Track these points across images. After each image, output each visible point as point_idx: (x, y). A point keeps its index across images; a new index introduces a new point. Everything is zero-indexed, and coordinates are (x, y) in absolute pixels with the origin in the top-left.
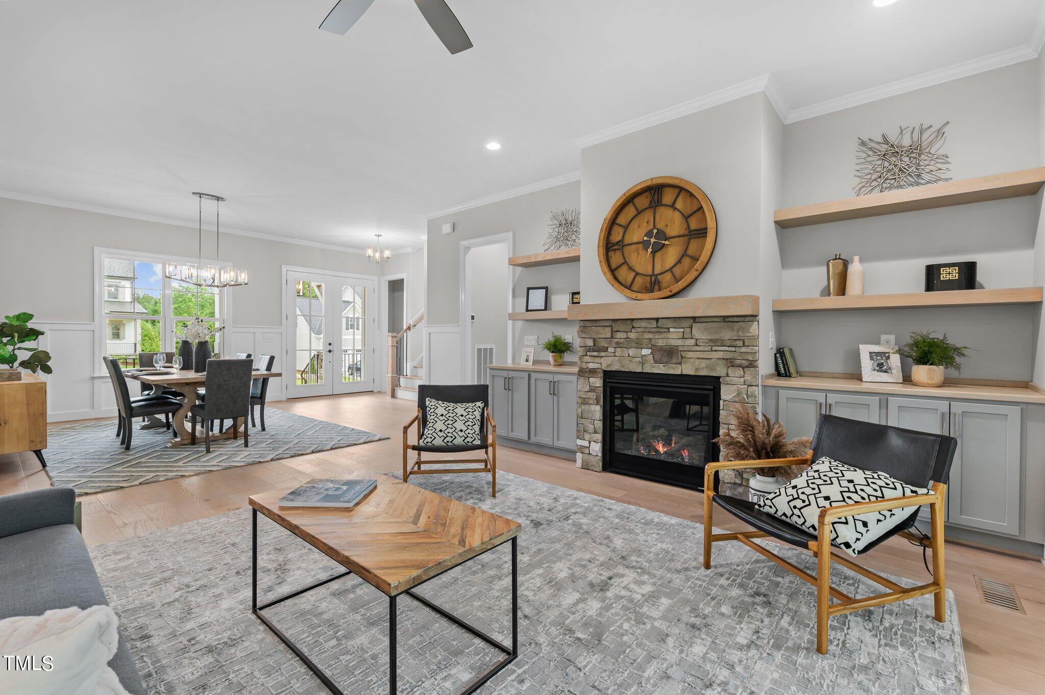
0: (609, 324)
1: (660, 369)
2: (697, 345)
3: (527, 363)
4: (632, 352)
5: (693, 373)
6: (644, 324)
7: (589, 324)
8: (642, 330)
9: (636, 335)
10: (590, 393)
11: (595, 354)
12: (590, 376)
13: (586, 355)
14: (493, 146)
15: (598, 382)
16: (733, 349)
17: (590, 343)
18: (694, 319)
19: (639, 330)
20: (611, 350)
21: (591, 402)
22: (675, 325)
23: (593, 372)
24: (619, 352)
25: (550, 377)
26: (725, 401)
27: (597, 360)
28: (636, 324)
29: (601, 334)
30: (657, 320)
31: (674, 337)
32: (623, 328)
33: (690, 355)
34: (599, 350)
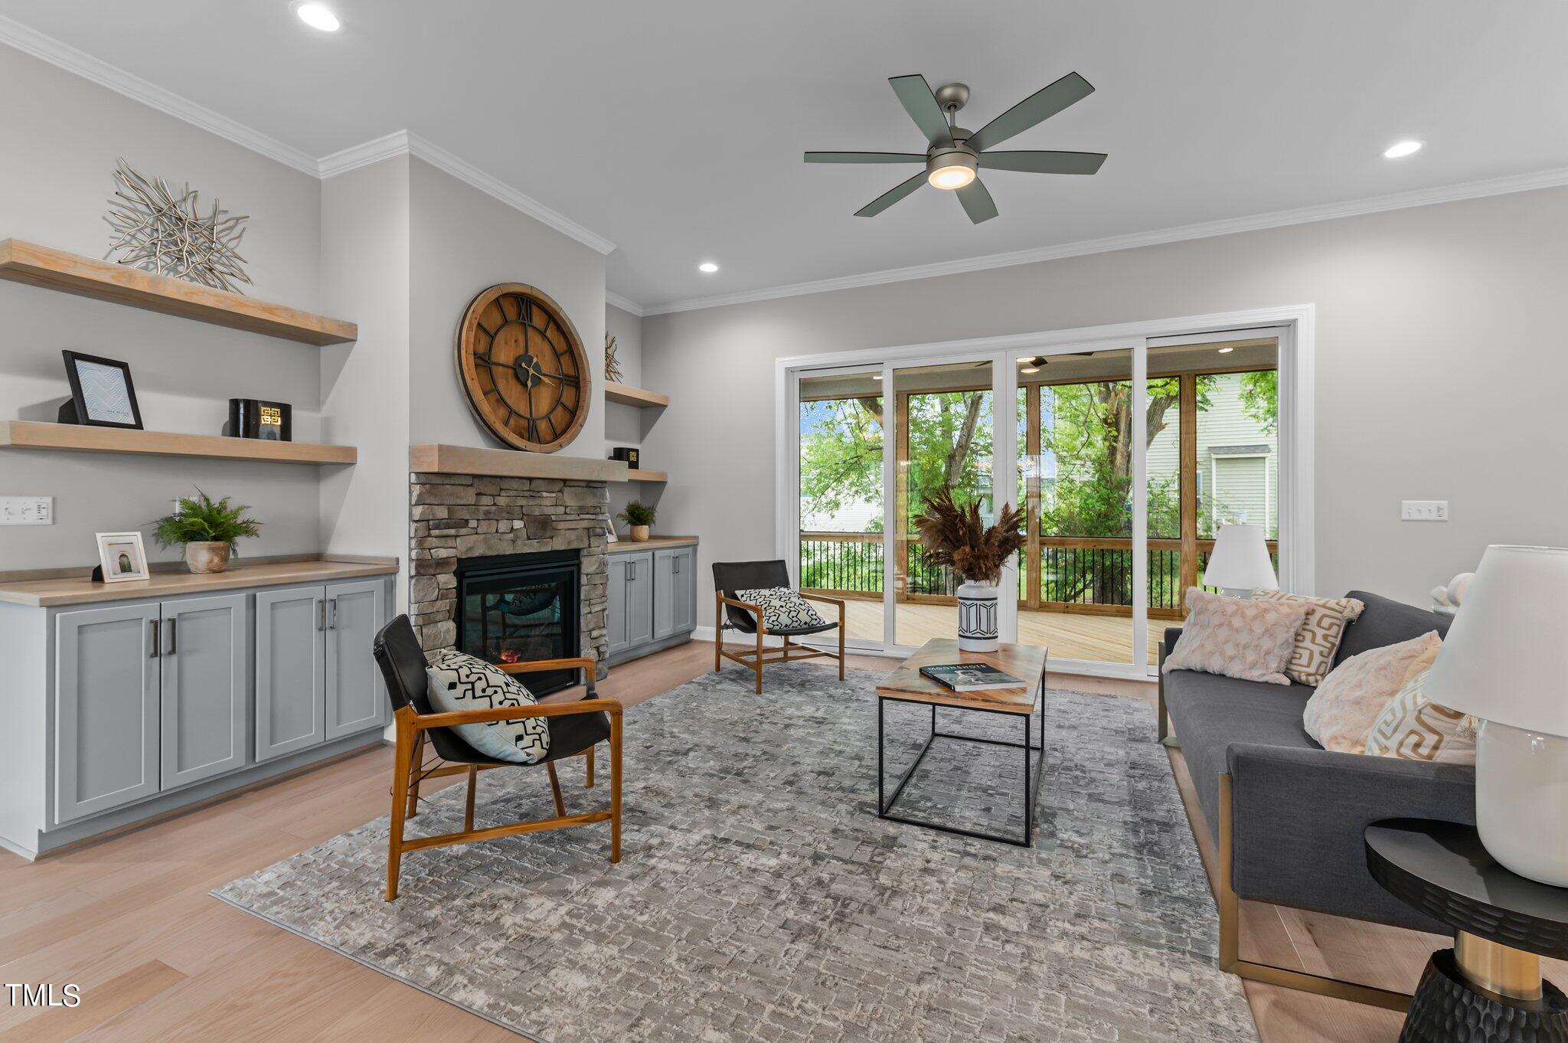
0: (469, 481)
1: (533, 547)
2: (566, 513)
3: (127, 577)
4: (503, 526)
5: (563, 548)
6: (515, 485)
7: (437, 480)
8: (515, 493)
9: (507, 499)
10: (439, 603)
11: (452, 532)
12: (438, 572)
13: (429, 536)
15: (448, 580)
16: (593, 517)
17: (442, 513)
18: (565, 481)
19: (512, 493)
20: (473, 524)
21: (440, 617)
22: (549, 488)
23: (441, 564)
24: (484, 527)
25: (317, 592)
26: (587, 575)
27: (450, 542)
28: (505, 484)
29: (461, 498)
30: (530, 479)
31: (547, 504)
32: (491, 489)
33: (562, 526)
34: (456, 526)
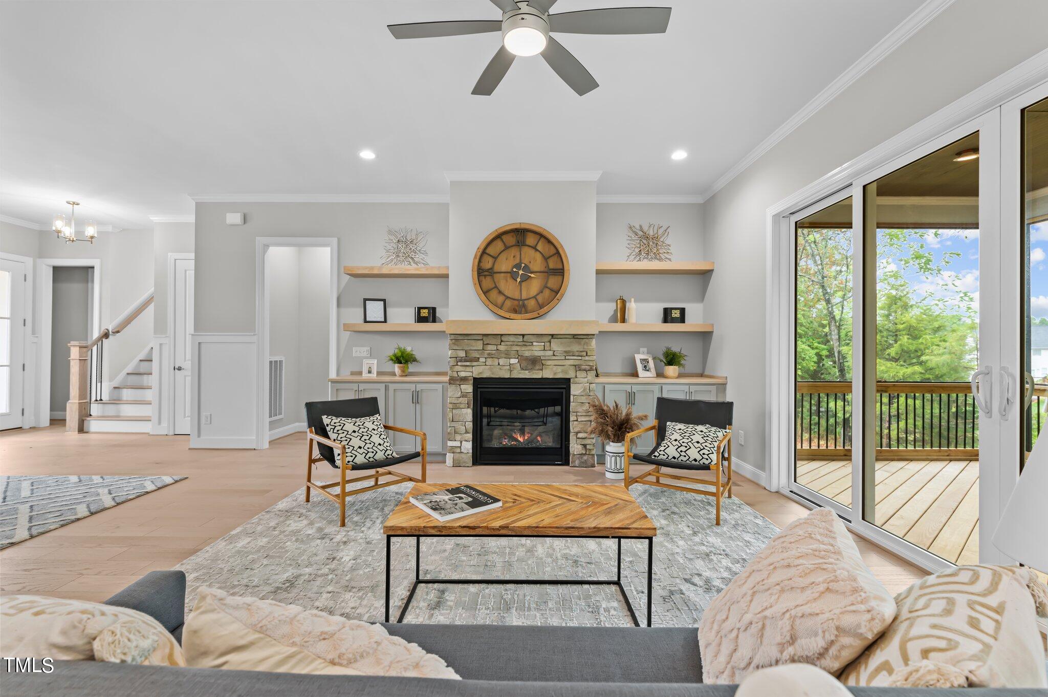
0: (480, 337)
1: (526, 375)
2: (554, 355)
3: (370, 375)
4: (502, 361)
5: (551, 377)
6: (512, 339)
7: (460, 338)
8: (511, 343)
9: (506, 347)
10: (461, 399)
11: (468, 364)
12: (461, 383)
13: (457, 365)
14: (367, 155)
15: (468, 388)
16: (580, 358)
17: (462, 354)
18: (552, 335)
19: (508, 343)
20: (482, 360)
21: (462, 406)
22: (538, 340)
23: (464, 380)
24: (489, 361)
25: (412, 387)
26: (574, 395)
27: (468, 369)
28: (504, 338)
29: (473, 346)
30: (523, 335)
31: (536, 349)
32: (493, 341)
33: (549, 363)
34: (471, 361)
